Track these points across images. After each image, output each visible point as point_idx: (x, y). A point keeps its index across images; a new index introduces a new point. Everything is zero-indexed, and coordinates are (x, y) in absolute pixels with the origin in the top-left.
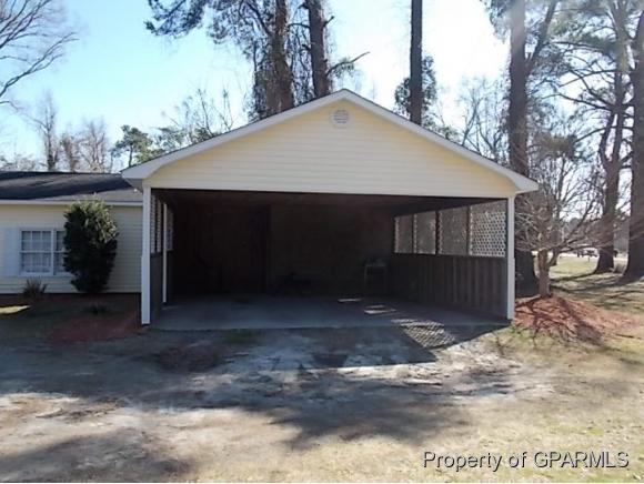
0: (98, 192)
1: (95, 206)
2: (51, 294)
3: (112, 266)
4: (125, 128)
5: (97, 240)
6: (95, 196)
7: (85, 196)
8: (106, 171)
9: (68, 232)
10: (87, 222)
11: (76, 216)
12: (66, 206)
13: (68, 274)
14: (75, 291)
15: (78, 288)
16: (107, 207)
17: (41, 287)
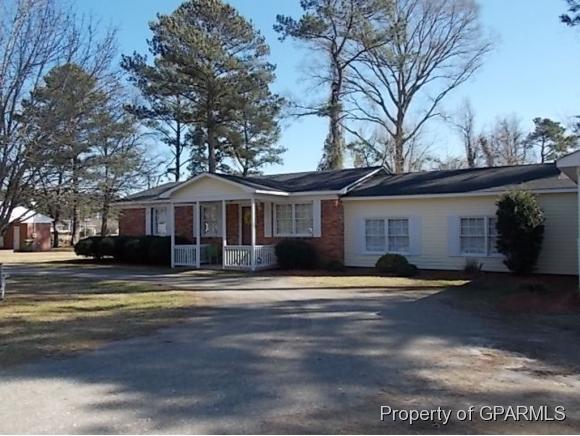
0: (525, 181)
1: (523, 195)
2: (486, 272)
3: (540, 248)
4: (537, 121)
5: (526, 225)
6: (522, 186)
7: (512, 187)
8: (520, 163)
9: (499, 219)
10: (516, 210)
11: (506, 205)
12: (497, 196)
13: (501, 255)
14: (507, 270)
15: (510, 268)
16: (533, 195)
17: (478, 265)
